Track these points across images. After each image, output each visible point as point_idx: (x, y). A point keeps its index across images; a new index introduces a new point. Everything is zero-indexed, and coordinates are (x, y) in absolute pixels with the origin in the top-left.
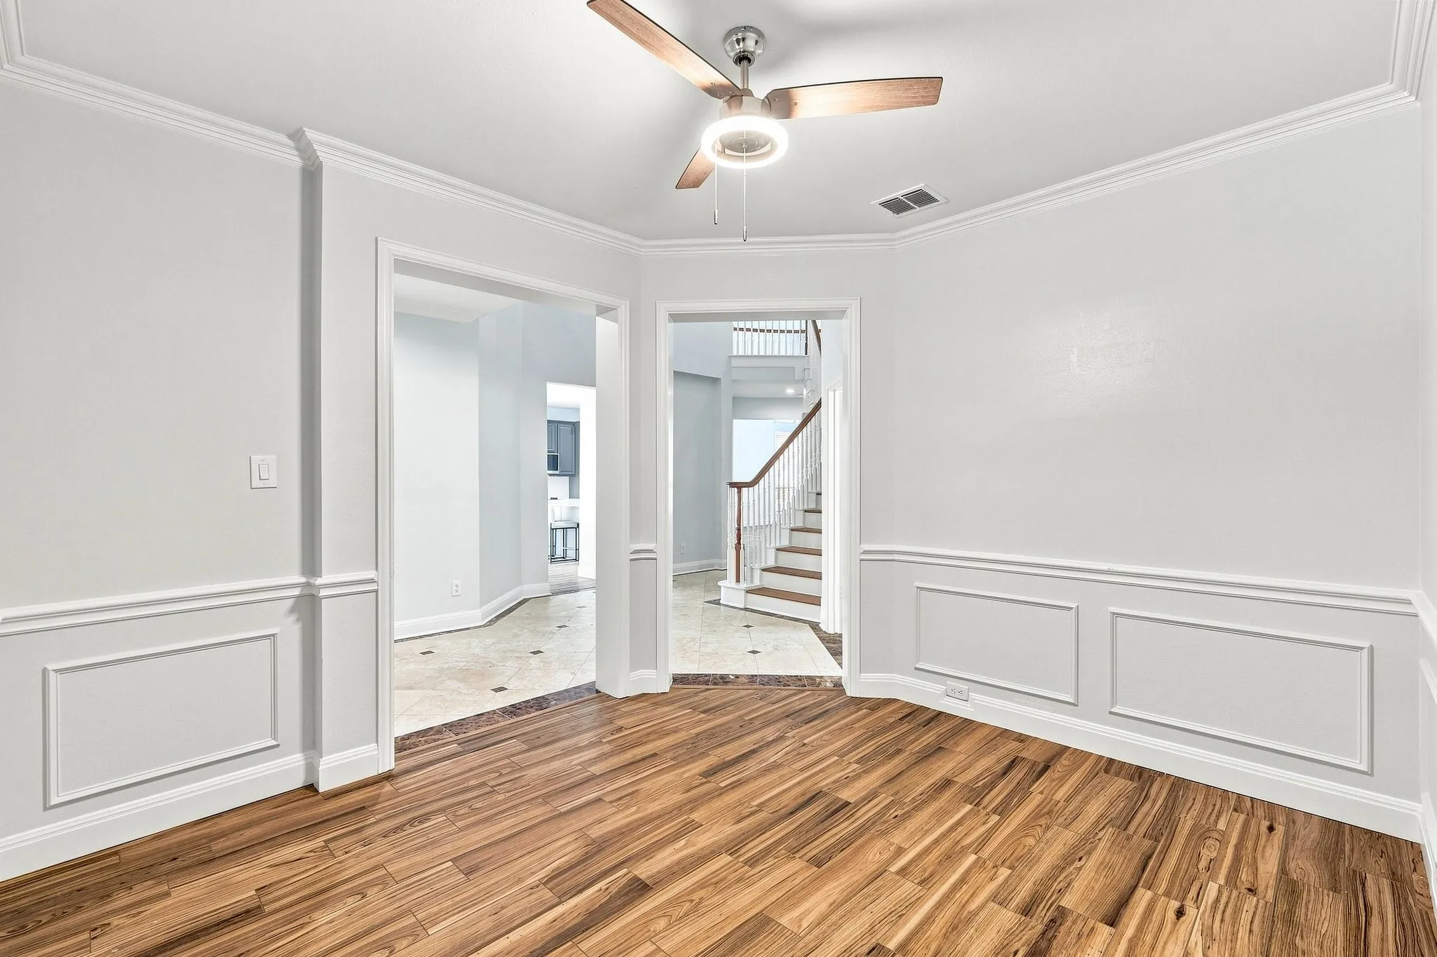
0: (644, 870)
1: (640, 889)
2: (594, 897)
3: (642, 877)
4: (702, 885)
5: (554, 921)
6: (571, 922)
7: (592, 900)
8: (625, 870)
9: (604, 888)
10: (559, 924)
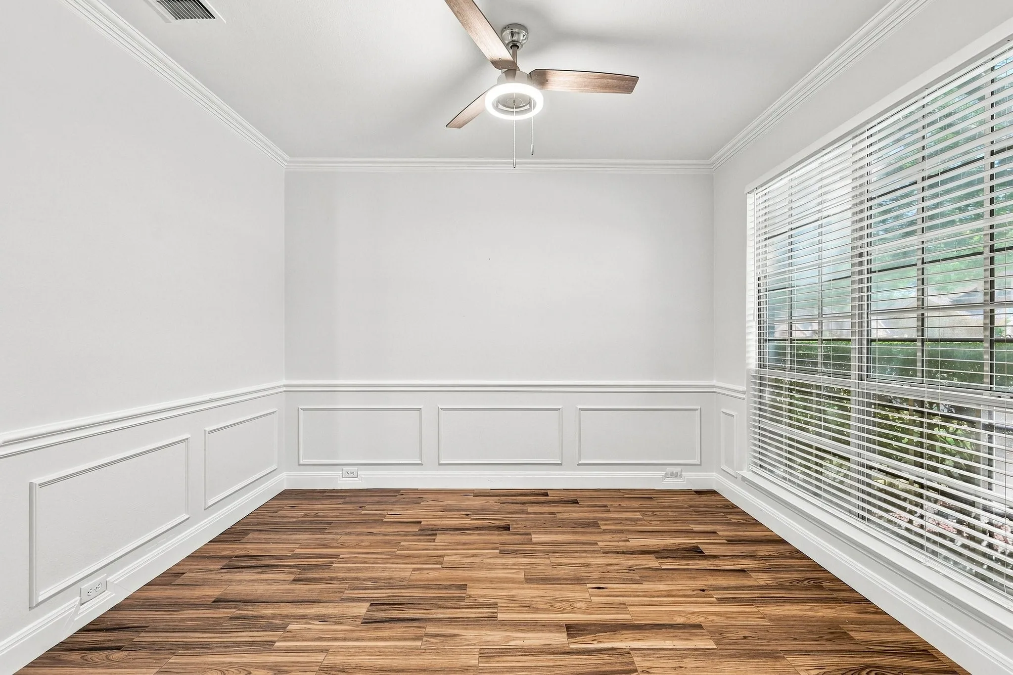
0: (559, 639)
1: (572, 630)
2: (606, 640)
3: (565, 635)
4: (537, 610)
5: (639, 639)
6: (629, 634)
7: (609, 639)
8: (572, 646)
9: (595, 642)
10: (638, 636)
